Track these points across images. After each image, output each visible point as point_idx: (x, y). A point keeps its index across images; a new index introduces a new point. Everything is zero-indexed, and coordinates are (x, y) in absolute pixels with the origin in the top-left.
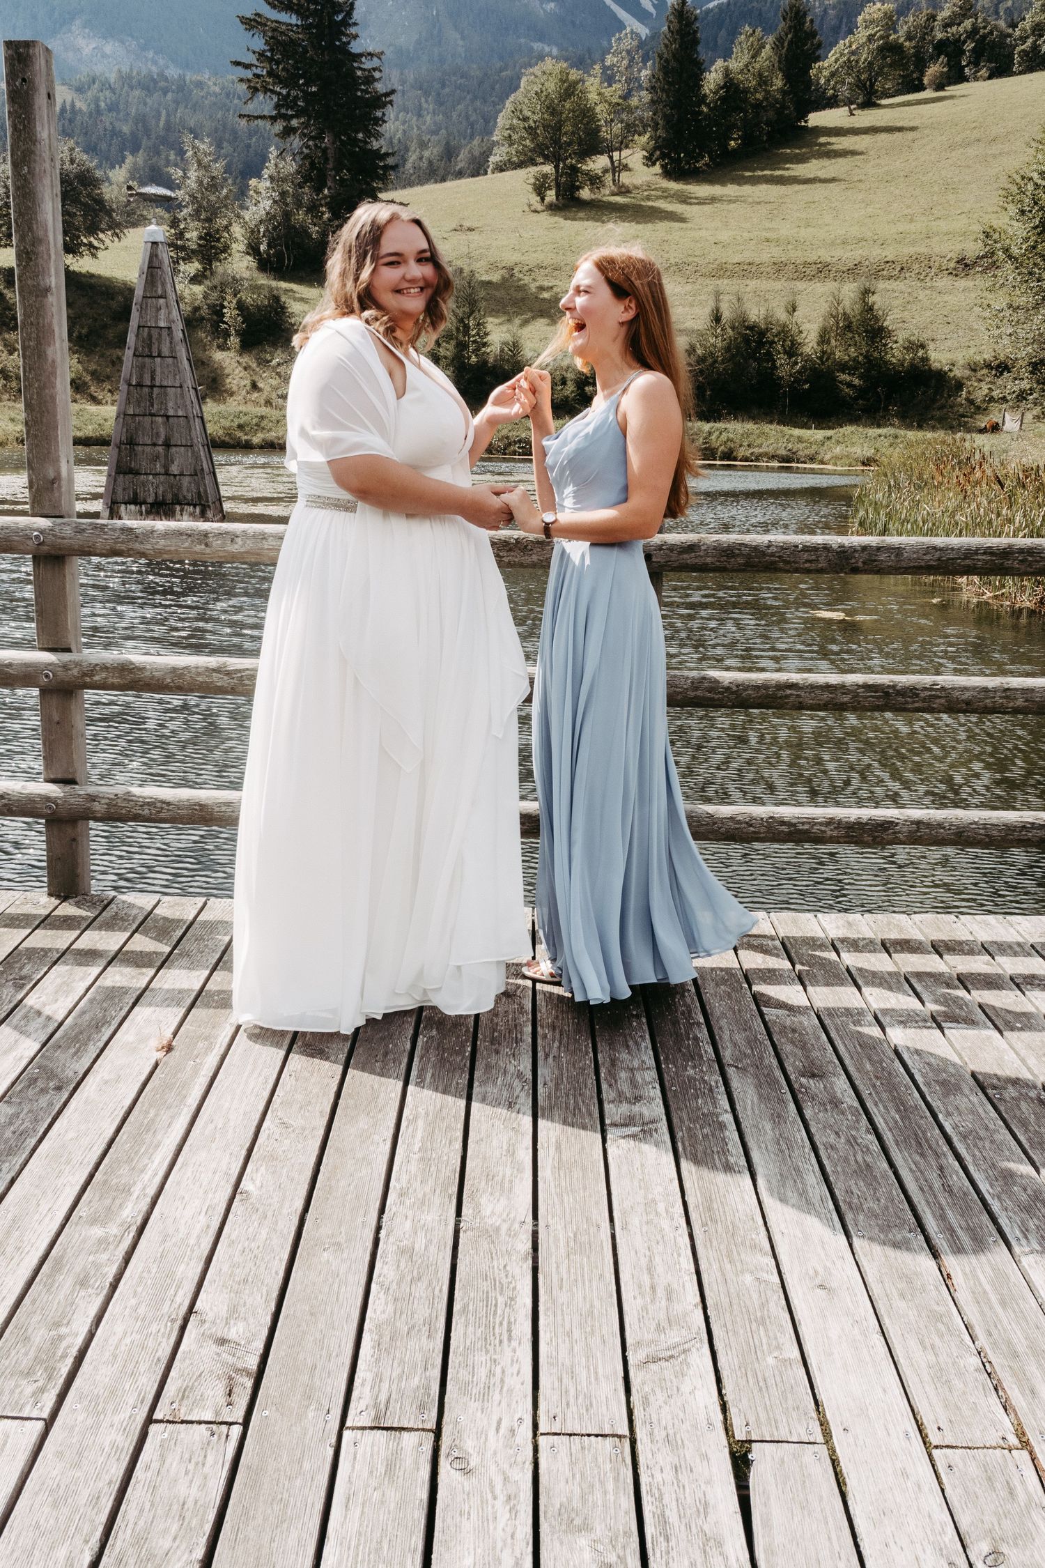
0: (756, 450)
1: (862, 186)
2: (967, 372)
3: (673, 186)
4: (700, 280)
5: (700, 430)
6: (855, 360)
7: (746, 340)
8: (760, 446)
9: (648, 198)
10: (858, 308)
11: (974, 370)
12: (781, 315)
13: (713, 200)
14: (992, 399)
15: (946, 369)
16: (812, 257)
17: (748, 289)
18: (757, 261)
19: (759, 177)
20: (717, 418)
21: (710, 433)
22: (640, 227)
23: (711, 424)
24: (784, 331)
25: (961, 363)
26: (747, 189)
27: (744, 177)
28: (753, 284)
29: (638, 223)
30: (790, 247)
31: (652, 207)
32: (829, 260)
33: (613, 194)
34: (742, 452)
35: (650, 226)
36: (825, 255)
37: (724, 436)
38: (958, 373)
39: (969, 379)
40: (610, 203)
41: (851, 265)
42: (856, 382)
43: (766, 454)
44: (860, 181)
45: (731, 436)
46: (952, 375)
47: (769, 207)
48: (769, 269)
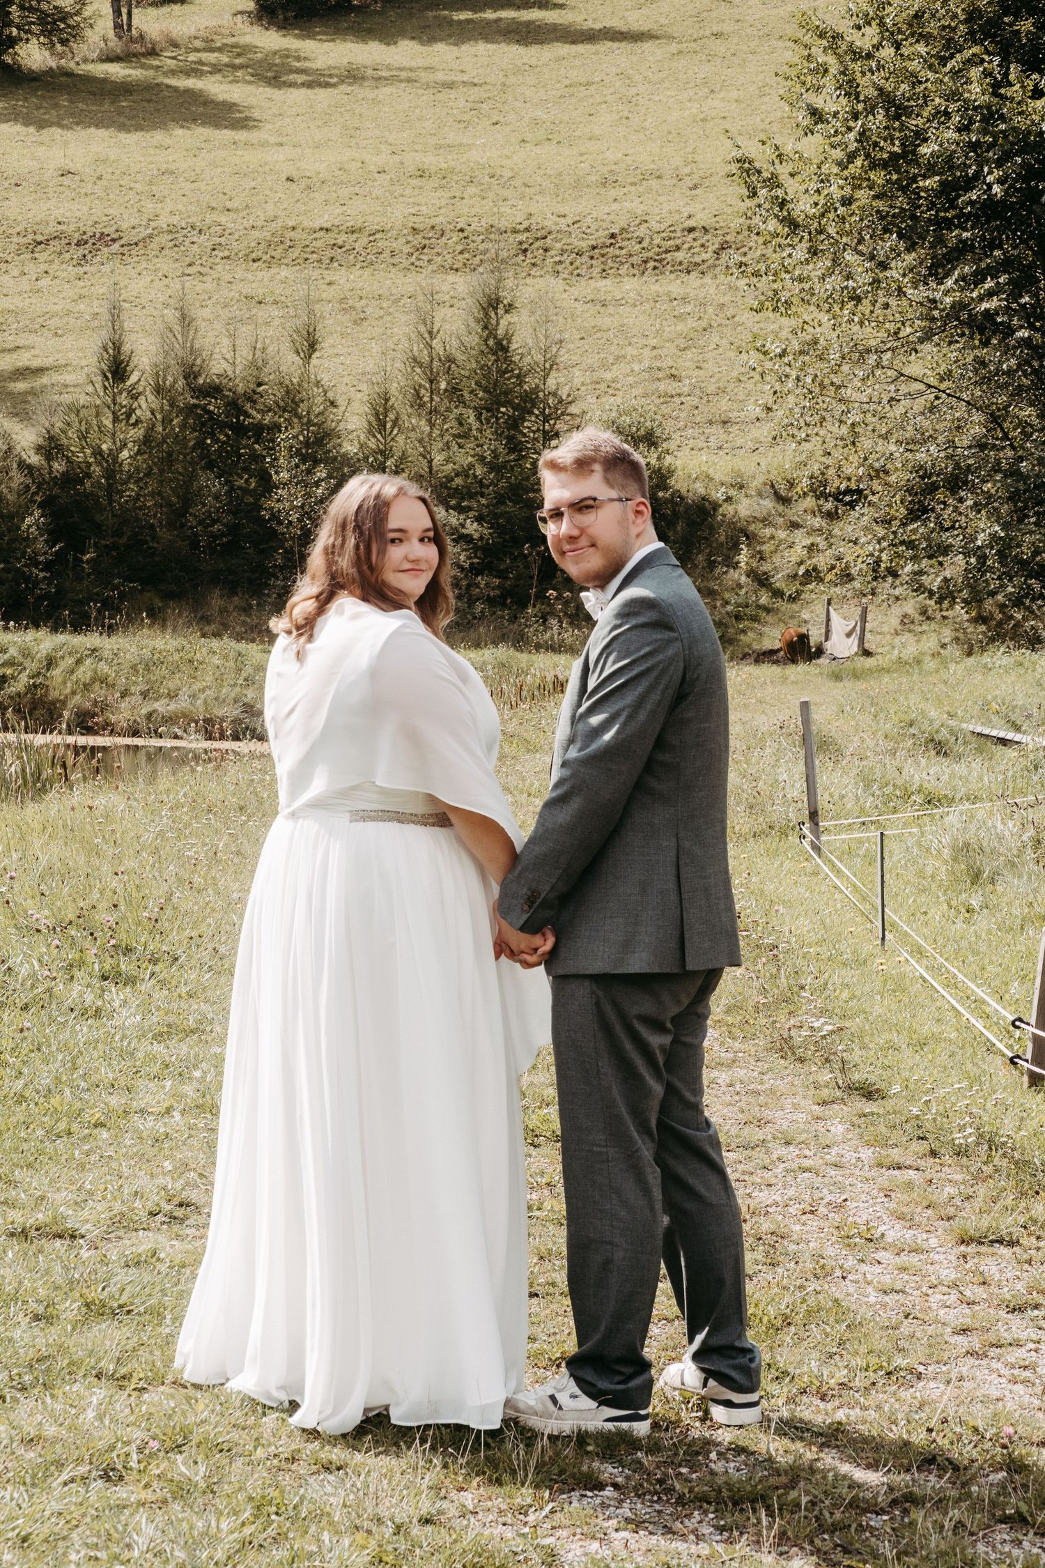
0: (161, 706)
1: (718, 47)
2: (769, 504)
3: (270, 40)
4: (222, 270)
5: (26, 653)
6: (464, 472)
8: (172, 696)
9: (193, 71)
11: (784, 500)
12: (288, 363)
13: (353, 76)
14: (813, 575)
15: (719, 495)
16: (512, 215)
17: (329, 293)
18: (374, 223)
19: (489, 23)
20: (80, 624)
21: (50, 662)
22: (132, 139)
23: (62, 638)
25: (757, 483)
26: (443, 54)
27: (451, 23)
28: (348, 279)
29: (123, 128)
30: (472, 190)
31: (188, 91)
32: (550, 223)
33: (110, 59)
34: (123, 714)
35: (158, 136)
36: (545, 212)
37: (84, 672)
38: (744, 508)
39: (766, 521)
40: (88, 79)
41: (601, 237)
42: (472, 528)
43: (183, 720)
44: (717, 35)
45: (104, 668)
46: (728, 509)
47: (475, 93)
48: (398, 245)
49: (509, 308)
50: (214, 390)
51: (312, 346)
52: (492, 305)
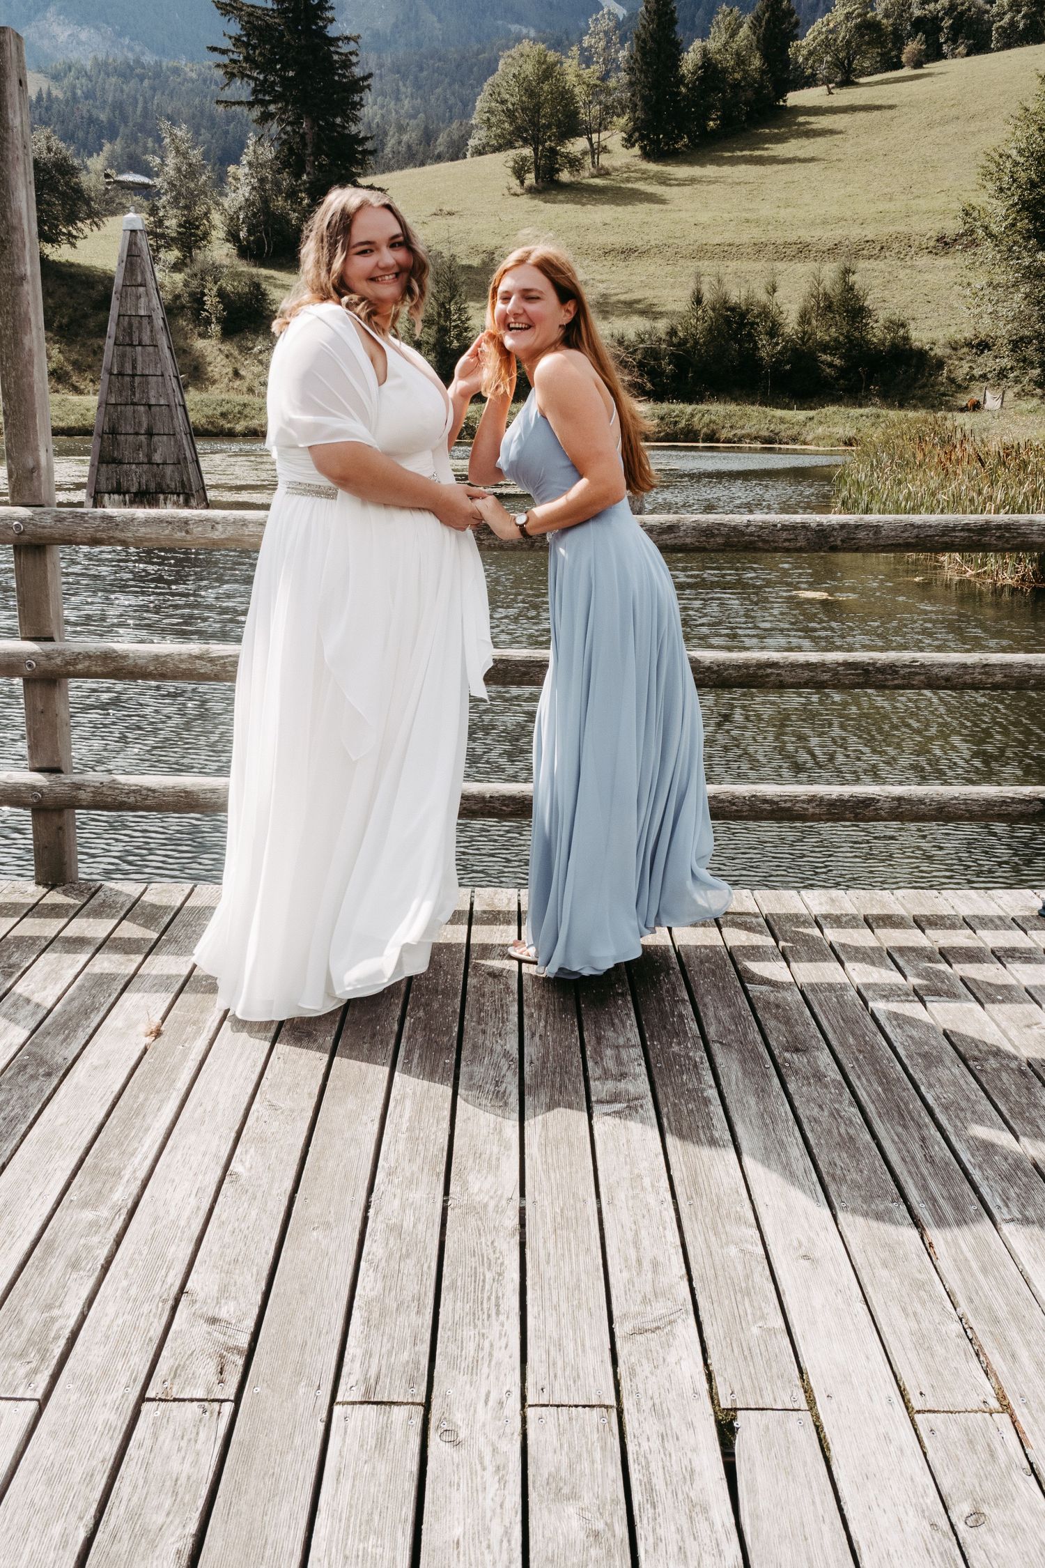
0: (739, 432)
1: (841, 165)
2: (948, 351)
3: (653, 167)
4: (681, 262)
5: (682, 412)
6: (836, 340)
7: (727, 321)
8: (742, 427)
9: (628, 180)
10: (838, 288)
11: (955, 349)
12: (762, 296)
13: (692, 181)
14: (973, 378)
15: (927, 347)
16: (792, 237)
17: (729, 270)
18: (737, 242)
19: (739, 157)
20: (700, 400)
21: (692, 415)
22: (620, 209)
23: (693, 406)
24: (765, 313)
25: (942, 341)
26: (726, 170)
27: (723, 158)
28: (733, 265)
29: (618, 205)
30: (770, 227)
31: (632, 189)
32: (809, 240)
33: (593, 177)
34: (724, 434)
35: (630, 208)
36: (805, 235)
37: (706, 418)
38: (939, 351)
39: (950, 357)
40: (589, 186)
41: (831, 245)
42: (837, 362)
43: (748, 436)
44: (839, 160)
45: (713, 418)
46: (932, 353)
47: (749, 187)
48: (749, 250)
49: (854, 273)
50: (732, 309)
51: (774, 291)
52: (847, 272)
